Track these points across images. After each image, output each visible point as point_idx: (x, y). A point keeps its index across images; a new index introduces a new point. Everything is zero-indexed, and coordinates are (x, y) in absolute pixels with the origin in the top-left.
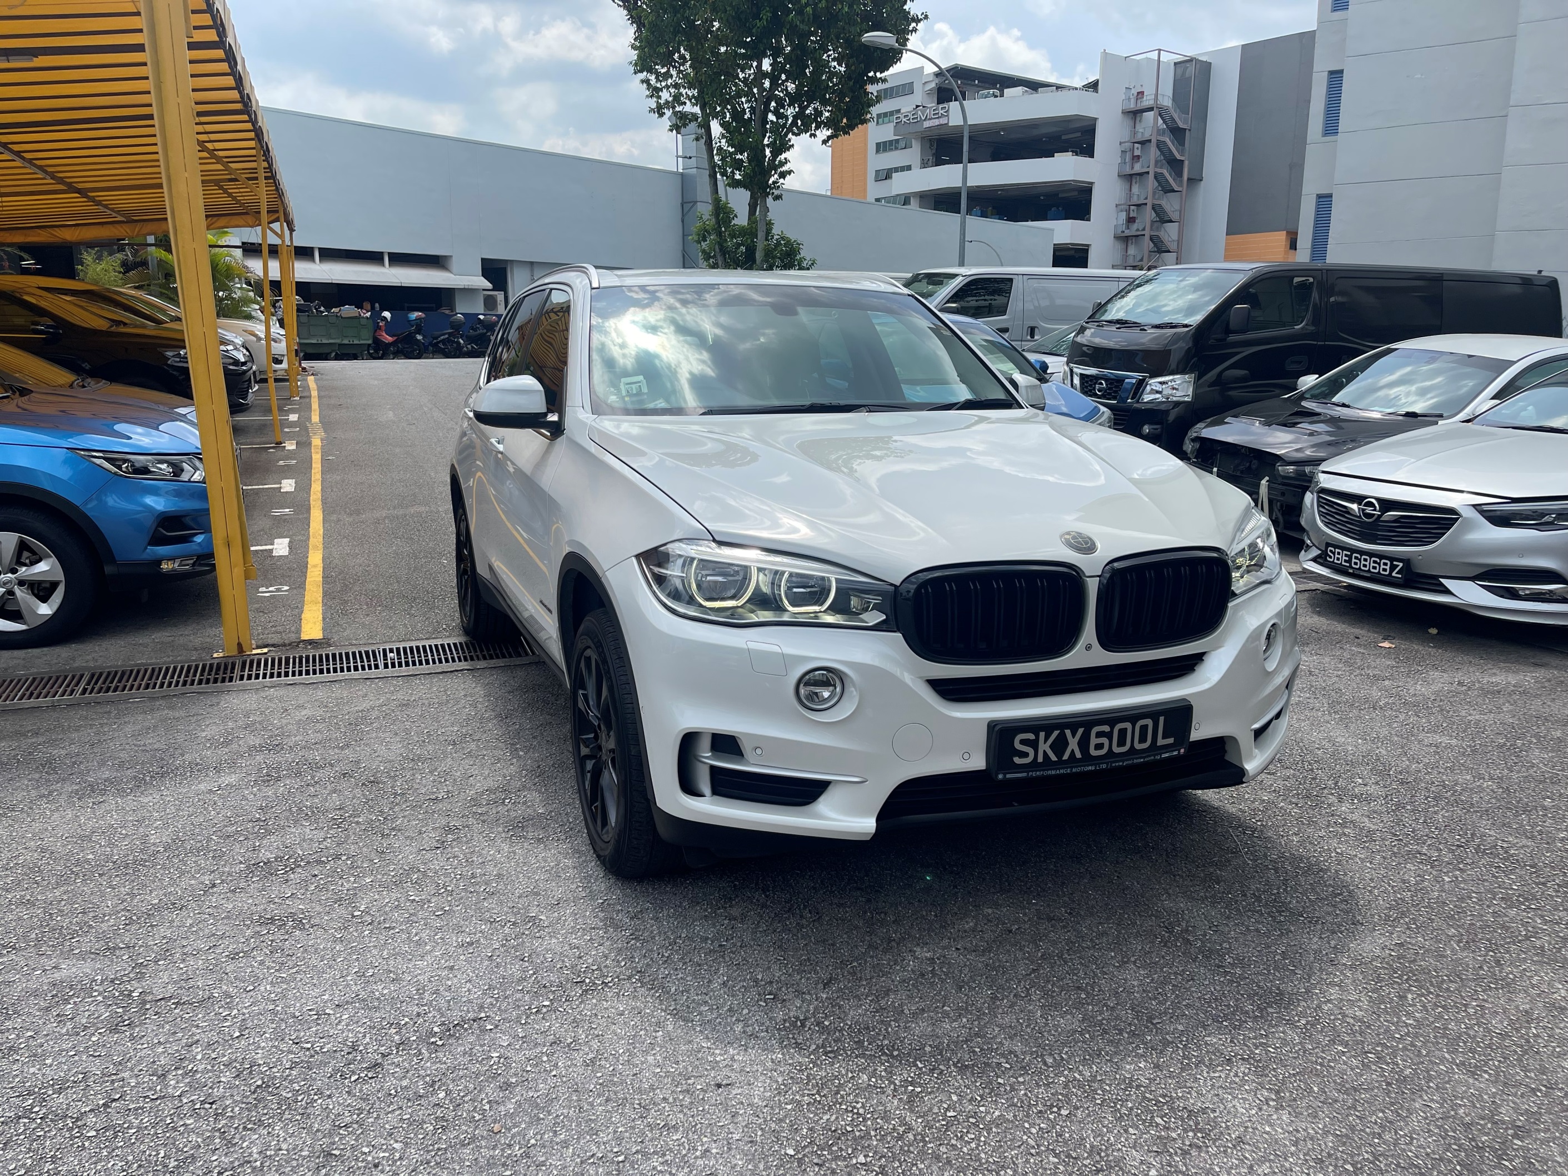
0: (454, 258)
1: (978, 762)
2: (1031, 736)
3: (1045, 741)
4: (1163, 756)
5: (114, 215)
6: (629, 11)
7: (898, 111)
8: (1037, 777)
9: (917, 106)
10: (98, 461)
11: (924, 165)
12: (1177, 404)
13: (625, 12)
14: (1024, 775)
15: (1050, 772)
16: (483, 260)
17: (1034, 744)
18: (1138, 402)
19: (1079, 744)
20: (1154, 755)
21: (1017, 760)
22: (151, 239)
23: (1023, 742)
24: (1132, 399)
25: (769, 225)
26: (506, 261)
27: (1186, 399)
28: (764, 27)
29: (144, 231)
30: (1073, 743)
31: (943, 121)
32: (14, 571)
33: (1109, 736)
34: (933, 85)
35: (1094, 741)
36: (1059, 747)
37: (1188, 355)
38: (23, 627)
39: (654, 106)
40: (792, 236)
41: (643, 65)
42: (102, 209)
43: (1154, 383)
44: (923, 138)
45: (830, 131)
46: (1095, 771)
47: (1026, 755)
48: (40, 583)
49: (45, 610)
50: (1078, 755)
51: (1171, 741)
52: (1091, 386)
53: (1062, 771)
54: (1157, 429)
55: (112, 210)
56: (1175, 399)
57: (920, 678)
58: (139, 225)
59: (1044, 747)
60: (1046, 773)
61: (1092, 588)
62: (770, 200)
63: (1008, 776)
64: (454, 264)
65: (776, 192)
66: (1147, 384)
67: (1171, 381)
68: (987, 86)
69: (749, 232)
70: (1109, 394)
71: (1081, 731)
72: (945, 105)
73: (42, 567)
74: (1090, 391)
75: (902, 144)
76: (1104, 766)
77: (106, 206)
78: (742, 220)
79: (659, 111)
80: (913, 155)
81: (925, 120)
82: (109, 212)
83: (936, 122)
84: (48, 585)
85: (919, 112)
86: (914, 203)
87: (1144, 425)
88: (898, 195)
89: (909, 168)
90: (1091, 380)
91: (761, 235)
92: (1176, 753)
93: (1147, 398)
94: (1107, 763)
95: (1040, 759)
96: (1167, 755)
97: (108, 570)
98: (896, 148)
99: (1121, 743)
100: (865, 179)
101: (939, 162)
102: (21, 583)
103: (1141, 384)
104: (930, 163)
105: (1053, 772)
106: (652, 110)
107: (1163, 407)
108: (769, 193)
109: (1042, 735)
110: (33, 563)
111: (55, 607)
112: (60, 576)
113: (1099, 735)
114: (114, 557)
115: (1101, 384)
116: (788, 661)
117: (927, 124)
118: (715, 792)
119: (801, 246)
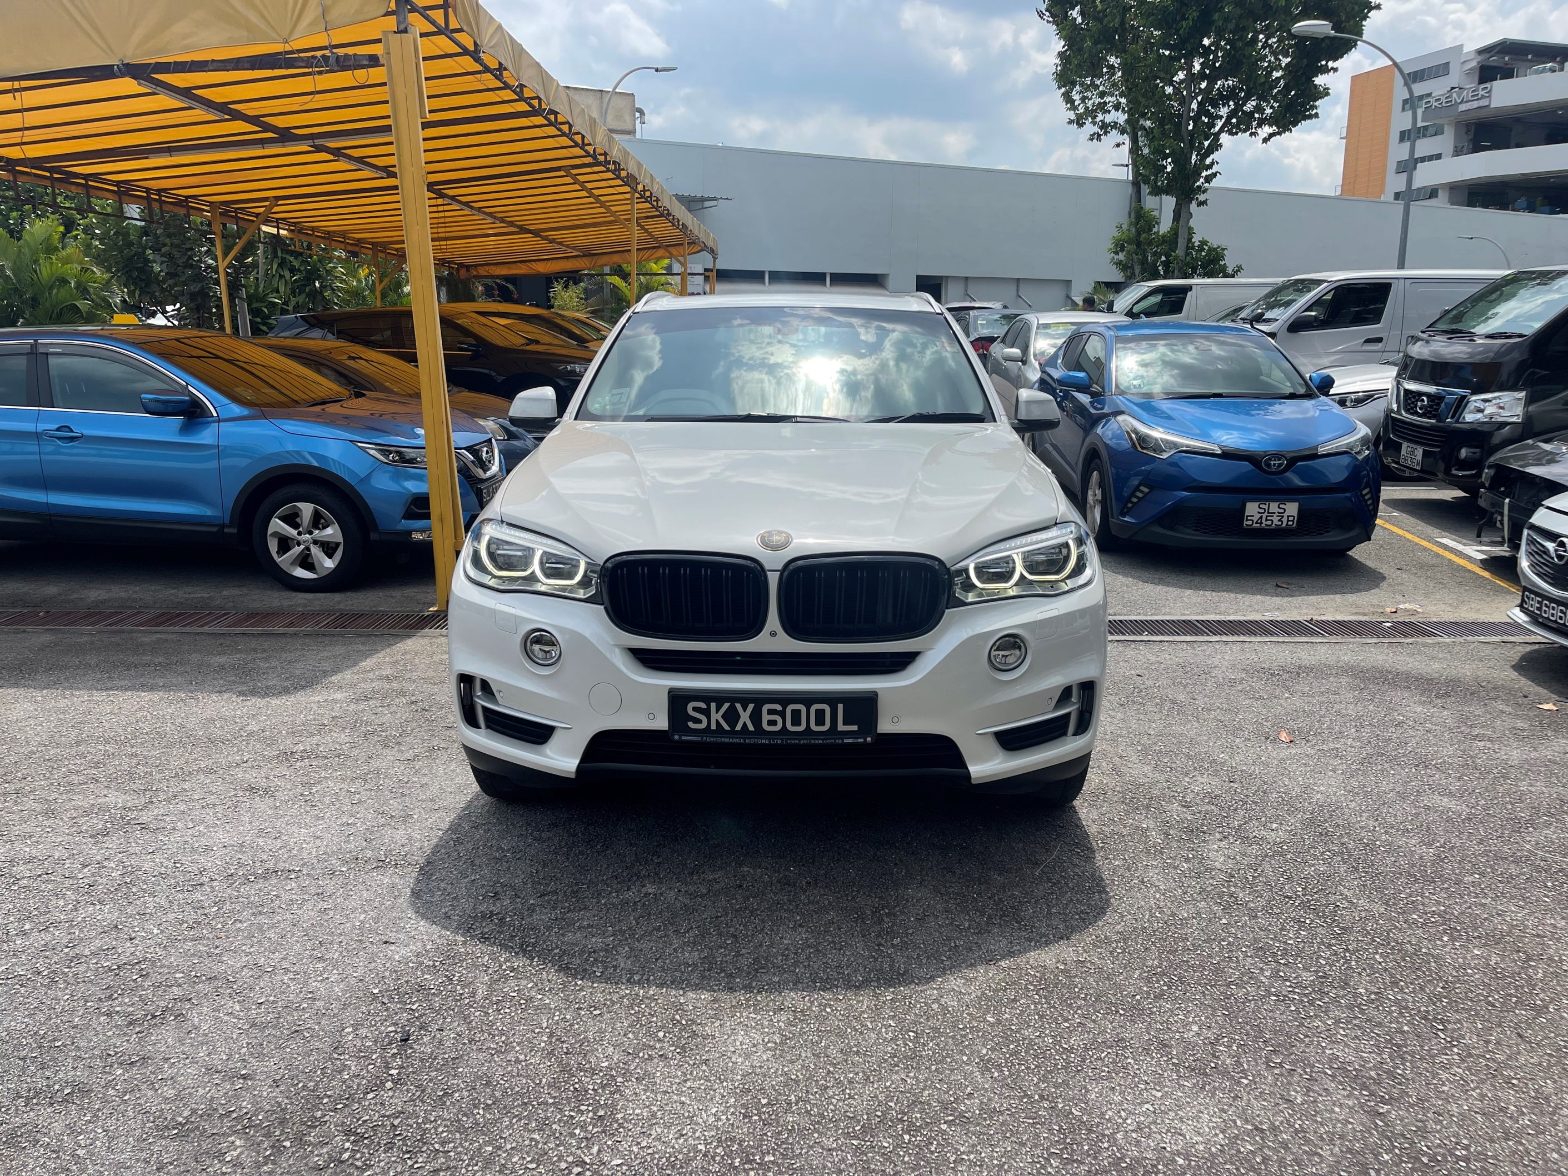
0: (890, 277)
1: (661, 723)
2: (702, 705)
3: (717, 712)
4: (846, 741)
5: (570, 250)
6: (1057, 26)
7: (1429, 95)
8: (711, 743)
9: (1453, 88)
10: (372, 452)
11: (1458, 152)
12: (1503, 425)
13: (1054, 27)
14: (699, 739)
15: (723, 740)
16: (918, 276)
17: (707, 713)
18: (1457, 421)
19: (750, 717)
20: (835, 739)
21: (691, 724)
22: (607, 270)
23: (695, 709)
24: (1452, 418)
25: (1190, 231)
26: (941, 277)
27: (1514, 419)
28: (1190, 28)
29: (599, 263)
30: (745, 717)
31: (1484, 103)
32: (311, 533)
33: (782, 714)
34: (1474, 64)
35: (766, 717)
36: (732, 717)
37: (1521, 367)
38: (314, 576)
39: (1073, 117)
40: (1214, 242)
41: (1065, 78)
42: (556, 246)
43: (1476, 400)
44: (1458, 124)
45: (1275, 128)
46: (769, 745)
47: (700, 721)
48: (328, 543)
49: (329, 564)
50: (751, 728)
51: (855, 728)
52: (1413, 403)
53: (735, 740)
54: (1474, 453)
55: (567, 246)
56: (1501, 419)
57: (617, 646)
58: (596, 258)
59: (716, 716)
60: (719, 740)
61: (773, 580)
62: (1194, 204)
63: (683, 738)
64: (891, 282)
65: (1202, 197)
66: (1468, 402)
67: (1495, 398)
68: (1543, 59)
69: (1171, 240)
70: (1430, 412)
71: (751, 706)
72: (1488, 85)
73: (329, 531)
74: (1412, 408)
75: (1431, 131)
76: (779, 742)
77: (560, 243)
78: (1165, 226)
79: (1079, 121)
80: (1445, 142)
81: (1461, 103)
82: (564, 248)
83: (1475, 104)
84: (334, 545)
85: (1454, 95)
86: (1443, 195)
87: (1461, 448)
88: (1423, 188)
89: (1438, 157)
90: (1414, 397)
91: (1182, 243)
92: (861, 740)
93: (1469, 417)
94: (782, 739)
95: (713, 727)
96: (850, 741)
97: (373, 536)
98: (1424, 136)
99: (796, 721)
100: (1384, 171)
101: (1477, 148)
102: (315, 542)
103: (1461, 403)
104: (1465, 150)
105: (727, 740)
106: (1071, 122)
107: (1486, 428)
108: (1193, 199)
109: (713, 705)
110: (325, 527)
111: (336, 563)
112: (340, 539)
113: (770, 712)
114: (376, 525)
115: (1423, 400)
116: (518, 620)
117: (1463, 107)
118: (488, 727)
119: (1225, 252)
